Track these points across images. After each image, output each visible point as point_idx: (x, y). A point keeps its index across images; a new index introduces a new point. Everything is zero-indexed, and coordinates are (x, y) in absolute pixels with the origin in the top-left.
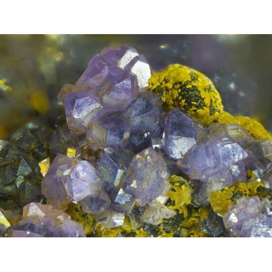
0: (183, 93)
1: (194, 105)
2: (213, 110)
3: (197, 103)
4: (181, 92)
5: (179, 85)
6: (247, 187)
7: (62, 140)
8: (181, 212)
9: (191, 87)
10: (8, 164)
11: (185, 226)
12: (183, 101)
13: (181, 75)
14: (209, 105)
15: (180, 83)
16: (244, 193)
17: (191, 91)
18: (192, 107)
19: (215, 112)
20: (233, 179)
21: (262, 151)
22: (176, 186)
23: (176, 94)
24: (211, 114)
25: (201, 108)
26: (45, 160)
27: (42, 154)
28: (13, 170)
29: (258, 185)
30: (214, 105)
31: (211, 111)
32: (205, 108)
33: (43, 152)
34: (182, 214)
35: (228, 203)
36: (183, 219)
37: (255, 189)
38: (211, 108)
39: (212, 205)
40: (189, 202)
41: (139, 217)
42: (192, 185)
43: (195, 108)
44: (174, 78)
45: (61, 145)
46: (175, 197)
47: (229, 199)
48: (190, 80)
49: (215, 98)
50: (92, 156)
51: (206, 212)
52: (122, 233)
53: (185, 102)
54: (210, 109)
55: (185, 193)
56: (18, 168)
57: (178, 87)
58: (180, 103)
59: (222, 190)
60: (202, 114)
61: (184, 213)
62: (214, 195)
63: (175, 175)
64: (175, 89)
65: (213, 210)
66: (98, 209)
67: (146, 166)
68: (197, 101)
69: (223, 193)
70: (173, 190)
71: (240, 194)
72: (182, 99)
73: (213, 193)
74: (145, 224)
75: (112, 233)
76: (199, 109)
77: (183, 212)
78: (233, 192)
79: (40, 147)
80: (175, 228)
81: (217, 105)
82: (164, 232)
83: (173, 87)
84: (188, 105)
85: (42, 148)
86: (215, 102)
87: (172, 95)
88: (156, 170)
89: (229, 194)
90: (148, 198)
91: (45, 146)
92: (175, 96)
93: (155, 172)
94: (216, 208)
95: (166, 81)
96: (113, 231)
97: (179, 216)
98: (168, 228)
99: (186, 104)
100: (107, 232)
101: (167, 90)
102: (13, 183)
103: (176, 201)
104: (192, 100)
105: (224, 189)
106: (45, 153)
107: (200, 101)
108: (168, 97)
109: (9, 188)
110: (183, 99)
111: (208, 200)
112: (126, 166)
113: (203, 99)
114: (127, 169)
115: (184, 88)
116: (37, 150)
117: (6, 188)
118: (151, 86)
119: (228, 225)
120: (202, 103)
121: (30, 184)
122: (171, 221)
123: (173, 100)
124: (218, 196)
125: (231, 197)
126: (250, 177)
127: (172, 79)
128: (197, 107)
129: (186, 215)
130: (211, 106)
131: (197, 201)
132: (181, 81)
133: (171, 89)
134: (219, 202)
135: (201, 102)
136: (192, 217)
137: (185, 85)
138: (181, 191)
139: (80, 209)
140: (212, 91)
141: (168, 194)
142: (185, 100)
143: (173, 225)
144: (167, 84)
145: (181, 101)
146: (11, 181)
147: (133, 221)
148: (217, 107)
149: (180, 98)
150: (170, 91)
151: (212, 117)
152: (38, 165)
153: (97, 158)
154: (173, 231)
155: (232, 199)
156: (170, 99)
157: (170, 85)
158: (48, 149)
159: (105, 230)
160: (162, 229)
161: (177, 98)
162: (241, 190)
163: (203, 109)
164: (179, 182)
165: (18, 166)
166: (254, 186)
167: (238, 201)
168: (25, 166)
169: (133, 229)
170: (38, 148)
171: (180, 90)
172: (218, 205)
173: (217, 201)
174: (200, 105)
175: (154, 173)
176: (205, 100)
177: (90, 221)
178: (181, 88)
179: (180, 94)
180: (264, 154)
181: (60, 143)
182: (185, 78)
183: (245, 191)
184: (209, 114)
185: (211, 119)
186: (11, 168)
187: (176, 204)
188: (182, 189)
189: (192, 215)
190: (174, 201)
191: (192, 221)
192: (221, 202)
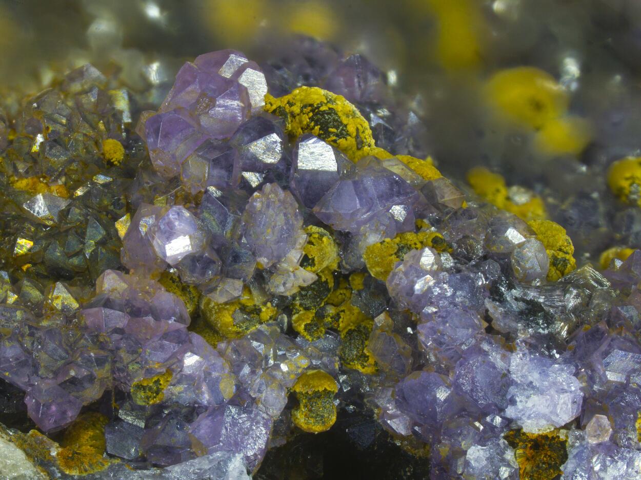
0: (316, 118)
1: (333, 133)
2: (360, 144)
3: (337, 130)
4: (312, 116)
5: (310, 108)
6: (418, 239)
7: (145, 185)
8: (323, 279)
9: (327, 109)
10: (70, 229)
11: (331, 302)
12: (317, 128)
13: (312, 96)
14: (354, 134)
15: (311, 105)
16: (413, 246)
17: (328, 114)
18: (330, 137)
19: (364, 146)
20: (397, 226)
21: (436, 194)
22: (314, 238)
23: (306, 119)
24: (358, 149)
25: (344, 137)
26: (124, 218)
27: (118, 212)
28: (79, 236)
29: (434, 236)
30: (362, 135)
31: (358, 144)
32: (349, 138)
33: (120, 209)
34: (326, 282)
35: (392, 260)
36: (328, 290)
37: (430, 240)
38: (359, 140)
39: (368, 266)
40: (335, 266)
41: (263, 286)
42: (338, 241)
43: (335, 138)
44: (301, 101)
45: (144, 193)
46: (314, 252)
47: (392, 255)
48: (325, 101)
49: (362, 126)
50: (190, 202)
51: (359, 278)
52: (240, 309)
53: (320, 129)
54: (356, 141)
55: (329, 247)
56: (86, 231)
57: (309, 111)
58: (313, 131)
59: (381, 243)
60: (346, 146)
61: (329, 281)
62: (370, 250)
63: (311, 226)
64: (304, 114)
65: (370, 275)
66: (203, 274)
67: (268, 206)
68: (337, 128)
69: (383, 247)
70: (310, 243)
71: (408, 248)
72: (314, 126)
73: (368, 248)
74: (273, 296)
75: (227, 309)
76: (341, 138)
77: (327, 279)
78: (398, 244)
79: (116, 204)
80: (317, 302)
81: (367, 137)
82: (301, 309)
83: (302, 111)
84: (325, 133)
85: (119, 204)
86: (363, 132)
87: (301, 122)
88: (284, 211)
89: (392, 247)
90: (275, 254)
91: (123, 201)
92: (305, 123)
93: (282, 214)
94: (374, 270)
95: (291, 104)
96: (228, 306)
97: (322, 284)
98: (308, 303)
99: (321, 132)
100: (219, 309)
101: (293, 116)
102: (80, 253)
103: (316, 258)
104: (329, 126)
105: (384, 241)
106: (124, 209)
107: (341, 128)
108: (295, 125)
109: (75, 261)
110: (316, 125)
111: (362, 260)
112: (239, 210)
113: (346, 126)
114: (242, 213)
115: (317, 110)
116: (111, 208)
117: (71, 260)
118: (269, 106)
119: (393, 290)
120: (344, 130)
121: (104, 251)
122: (310, 292)
123: (302, 129)
124: (376, 251)
125: (396, 251)
126: (421, 227)
127: (299, 102)
128: (337, 135)
129: (331, 285)
130: (357, 136)
131: (346, 263)
132: (311, 102)
133: (298, 115)
134: (378, 259)
135: (342, 130)
136: (342, 289)
137: (318, 108)
138: (323, 245)
139: (178, 280)
140: (358, 117)
141: (304, 248)
142: (319, 126)
143: (314, 298)
144: (292, 108)
145: (313, 129)
146: (78, 250)
147: (255, 293)
148: (365, 138)
149: (312, 124)
150: (297, 118)
151: (360, 153)
152: (114, 225)
153: (197, 204)
154: (315, 306)
155: (397, 254)
156: (298, 128)
157: (296, 109)
158: (128, 203)
159: (216, 307)
160: (298, 304)
161: (308, 125)
162: (409, 243)
163: (346, 140)
164: (318, 233)
165: (86, 229)
166: (427, 236)
167: (406, 257)
168: (96, 228)
169: (257, 303)
170: (113, 204)
171: (311, 114)
172: (378, 264)
173: (376, 257)
174: (342, 134)
175: (282, 216)
176: (348, 127)
177: (194, 297)
178: (313, 111)
179: (311, 119)
180: (439, 198)
181: (144, 189)
182: (317, 99)
183: (415, 244)
184: (355, 147)
185: (360, 155)
186: (76, 232)
187: (316, 263)
188: (323, 242)
189: (341, 286)
190: (313, 260)
191: (341, 294)
192: (382, 258)
